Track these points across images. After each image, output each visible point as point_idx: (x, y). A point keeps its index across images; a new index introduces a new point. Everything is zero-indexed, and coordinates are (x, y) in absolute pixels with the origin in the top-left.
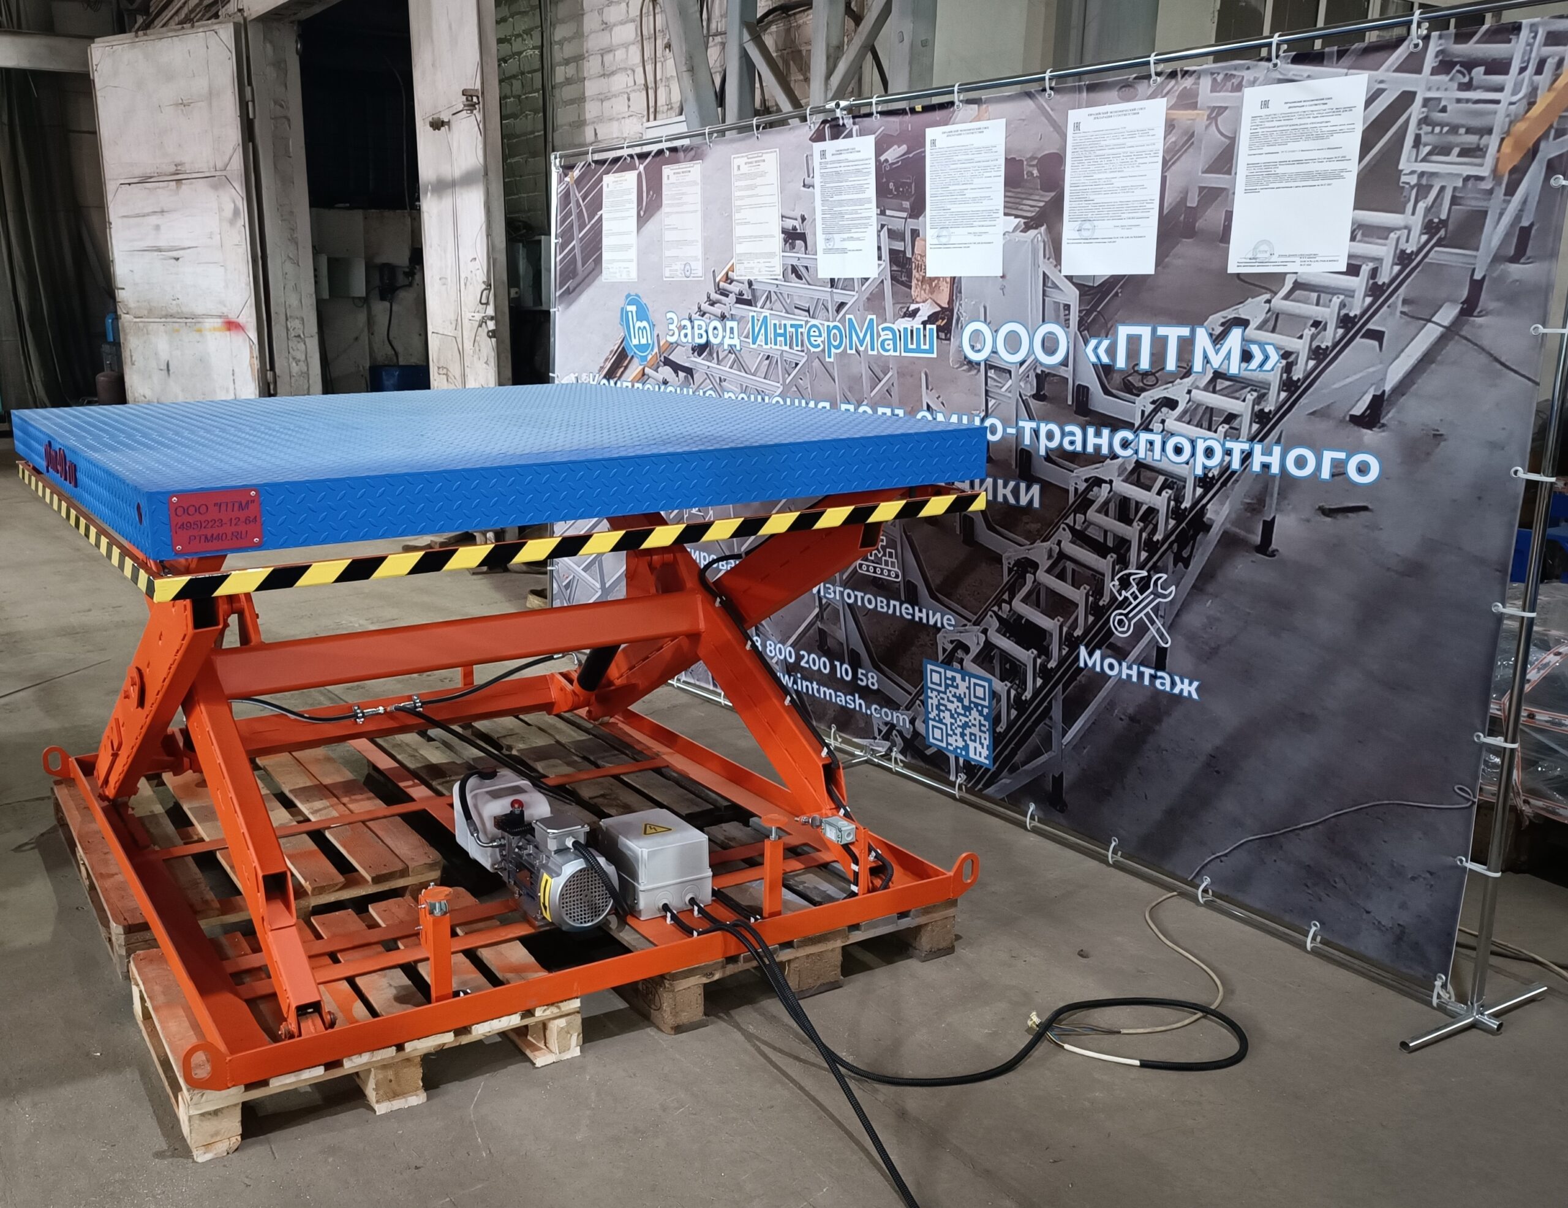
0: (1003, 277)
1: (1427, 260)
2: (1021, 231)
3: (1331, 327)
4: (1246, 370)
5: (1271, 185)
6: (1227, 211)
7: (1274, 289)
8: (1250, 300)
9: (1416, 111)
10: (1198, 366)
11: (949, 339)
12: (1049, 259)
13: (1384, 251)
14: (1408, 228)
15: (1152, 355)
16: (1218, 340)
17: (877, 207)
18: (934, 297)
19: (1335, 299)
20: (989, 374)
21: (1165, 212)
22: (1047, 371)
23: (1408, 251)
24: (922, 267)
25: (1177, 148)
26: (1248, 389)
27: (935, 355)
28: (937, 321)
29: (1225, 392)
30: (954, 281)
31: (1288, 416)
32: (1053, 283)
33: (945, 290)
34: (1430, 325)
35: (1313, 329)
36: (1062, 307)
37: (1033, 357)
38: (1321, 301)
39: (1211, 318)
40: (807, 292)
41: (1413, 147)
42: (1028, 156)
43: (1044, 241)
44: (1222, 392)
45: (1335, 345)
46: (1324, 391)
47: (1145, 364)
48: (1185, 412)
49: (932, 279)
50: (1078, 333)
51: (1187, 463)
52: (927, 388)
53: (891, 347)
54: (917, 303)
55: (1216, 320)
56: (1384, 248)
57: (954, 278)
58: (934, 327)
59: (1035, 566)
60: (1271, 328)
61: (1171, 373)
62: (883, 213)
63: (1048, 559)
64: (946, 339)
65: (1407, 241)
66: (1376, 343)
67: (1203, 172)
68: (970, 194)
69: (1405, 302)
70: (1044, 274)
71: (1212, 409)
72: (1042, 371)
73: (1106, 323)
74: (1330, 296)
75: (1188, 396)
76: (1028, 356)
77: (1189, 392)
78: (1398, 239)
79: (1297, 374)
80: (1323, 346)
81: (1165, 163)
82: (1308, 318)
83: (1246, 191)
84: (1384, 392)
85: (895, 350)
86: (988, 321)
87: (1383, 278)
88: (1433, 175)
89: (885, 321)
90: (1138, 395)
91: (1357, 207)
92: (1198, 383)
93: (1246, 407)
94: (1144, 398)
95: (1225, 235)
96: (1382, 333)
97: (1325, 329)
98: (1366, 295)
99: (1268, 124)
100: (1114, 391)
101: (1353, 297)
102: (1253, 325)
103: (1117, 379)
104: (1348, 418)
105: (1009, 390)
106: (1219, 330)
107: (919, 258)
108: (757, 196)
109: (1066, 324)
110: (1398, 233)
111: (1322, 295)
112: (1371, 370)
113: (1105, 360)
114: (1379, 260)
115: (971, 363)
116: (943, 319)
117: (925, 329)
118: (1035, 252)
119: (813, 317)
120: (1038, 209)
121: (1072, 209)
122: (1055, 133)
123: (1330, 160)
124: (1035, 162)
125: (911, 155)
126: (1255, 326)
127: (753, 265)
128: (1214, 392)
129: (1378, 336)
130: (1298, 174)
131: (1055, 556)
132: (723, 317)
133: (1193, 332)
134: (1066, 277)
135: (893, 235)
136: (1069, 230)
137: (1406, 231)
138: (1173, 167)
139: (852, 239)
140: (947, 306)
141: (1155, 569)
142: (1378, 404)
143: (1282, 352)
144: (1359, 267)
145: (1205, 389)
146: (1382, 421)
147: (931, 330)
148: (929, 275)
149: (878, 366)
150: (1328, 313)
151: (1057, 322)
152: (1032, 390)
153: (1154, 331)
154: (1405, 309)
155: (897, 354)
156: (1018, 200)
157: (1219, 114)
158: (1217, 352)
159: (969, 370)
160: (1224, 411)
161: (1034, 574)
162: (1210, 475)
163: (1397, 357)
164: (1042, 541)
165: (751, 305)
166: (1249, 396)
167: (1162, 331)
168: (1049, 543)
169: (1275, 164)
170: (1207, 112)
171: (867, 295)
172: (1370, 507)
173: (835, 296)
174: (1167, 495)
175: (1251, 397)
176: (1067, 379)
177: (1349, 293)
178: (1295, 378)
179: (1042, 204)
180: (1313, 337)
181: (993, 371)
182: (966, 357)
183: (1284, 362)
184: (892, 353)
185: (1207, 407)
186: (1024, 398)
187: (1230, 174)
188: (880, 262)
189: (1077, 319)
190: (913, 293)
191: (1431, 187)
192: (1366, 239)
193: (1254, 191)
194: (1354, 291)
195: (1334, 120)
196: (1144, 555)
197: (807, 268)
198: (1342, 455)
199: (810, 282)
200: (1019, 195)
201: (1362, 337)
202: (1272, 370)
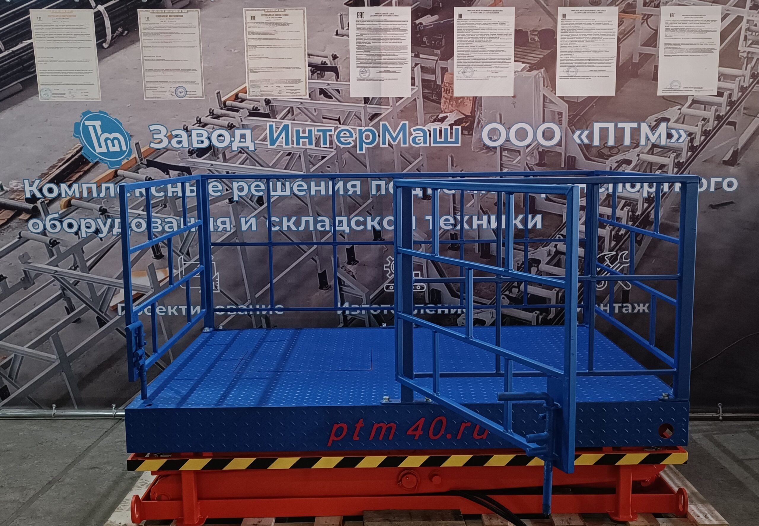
0: (514, 97)
1: (753, 90)
2: (527, 71)
3: (711, 120)
4: (670, 142)
5: (678, 54)
6: (655, 66)
7: (682, 103)
8: (670, 109)
9: (744, 25)
10: (643, 142)
11: (472, 135)
12: (547, 87)
13: (734, 86)
14: (744, 76)
15: (615, 137)
16: (653, 129)
17: (412, 52)
18: (459, 109)
19: (713, 107)
20: (503, 154)
21: (620, 64)
22: (546, 149)
23: (745, 86)
24: (450, 90)
25: (626, 32)
26: (671, 152)
27: (459, 145)
28: (462, 123)
29: (659, 154)
30: (476, 100)
31: (693, 163)
32: (550, 100)
33: (469, 104)
34: (756, 118)
35: (703, 122)
36: (556, 113)
37: (536, 142)
38: (706, 109)
39: (649, 118)
40: (338, 107)
41: (744, 40)
42: (532, 29)
43: (543, 77)
44: (657, 154)
45: (714, 129)
46: (710, 151)
47: (611, 142)
48: (636, 166)
49: (458, 98)
50: (568, 128)
51: (638, 192)
52: (452, 165)
53: (422, 140)
54: (445, 112)
55: (652, 119)
56: (734, 85)
57: (476, 97)
58: (460, 127)
59: (538, 262)
60: (681, 122)
61: (627, 146)
62: (417, 56)
63: (548, 256)
64: (468, 135)
65: (744, 82)
66: (733, 127)
67: (642, 45)
68: (488, 48)
69: (745, 108)
70: (544, 95)
71: (652, 163)
72: (543, 150)
73: (586, 122)
74: (710, 106)
75: (638, 157)
76: (532, 142)
77: (638, 155)
78: (740, 81)
79: (696, 143)
80: (708, 130)
81: (619, 40)
82: (701, 117)
83: (665, 56)
84: (738, 149)
85: (425, 143)
86: (503, 122)
87: (734, 98)
88: (753, 53)
89: (417, 125)
90: (608, 159)
91: (720, 66)
92: (643, 151)
93: (671, 161)
94: (612, 160)
95: (655, 78)
96: (736, 123)
97: (708, 122)
98: (727, 106)
99: (674, 25)
100: (592, 158)
101: (721, 106)
102: (672, 121)
103: (594, 151)
104: (722, 162)
105: (519, 162)
106: (654, 124)
107: (447, 85)
108: (278, 39)
109: (560, 123)
110: (740, 78)
111: (707, 106)
112: (732, 139)
113: (586, 141)
114: (733, 90)
115: (489, 148)
116: (466, 122)
117: (451, 129)
118: (537, 83)
119: (343, 124)
120: (539, 59)
121: (561, 60)
122: (549, 18)
123: (706, 44)
124: (536, 33)
125: (442, 22)
126: (674, 121)
127: (272, 89)
128: (653, 154)
129: (733, 124)
130: (691, 49)
131: (553, 254)
132: (231, 127)
133: (639, 125)
134: (559, 97)
135: (424, 69)
136: (560, 71)
137: (743, 77)
138: (623, 42)
139: (388, 71)
140: (470, 114)
141: (621, 249)
142: (736, 154)
143: (688, 133)
144: (723, 93)
145: (648, 153)
146: (738, 162)
147: (457, 130)
148: (455, 95)
149: (410, 154)
150: (710, 114)
151: (554, 122)
152: (535, 161)
153: (616, 125)
154: (745, 112)
155: (428, 145)
156: (524, 54)
157: (647, 18)
158: (653, 134)
159: (487, 153)
160: (658, 163)
161: (537, 267)
162: (652, 196)
163: (743, 133)
164: (543, 247)
165: (270, 117)
166: (672, 155)
167: (620, 125)
168: (548, 247)
169: (679, 44)
170: (642, 16)
171: (402, 108)
172: (734, 201)
173: (368, 109)
174: (627, 210)
175: (673, 156)
176: (561, 153)
177: (720, 105)
178: (695, 145)
179: (542, 56)
180: (703, 126)
181: (506, 152)
182: (485, 145)
183: (689, 138)
184: (422, 145)
185: (649, 162)
186: (530, 166)
187: (656, 47)
188: (413, 87)
189: (567, 120)
190: (442, 107)
191: (753, 58)
192: (725, 80)
193: (669, 56)
194: (721, 104)
195: (707, 26)
196: (613, 243)
197: (338, 91)
198: (720, 179)
199: (342, 100)
200: (525, 51)
201: (726, 125)
202: (683, 142)
